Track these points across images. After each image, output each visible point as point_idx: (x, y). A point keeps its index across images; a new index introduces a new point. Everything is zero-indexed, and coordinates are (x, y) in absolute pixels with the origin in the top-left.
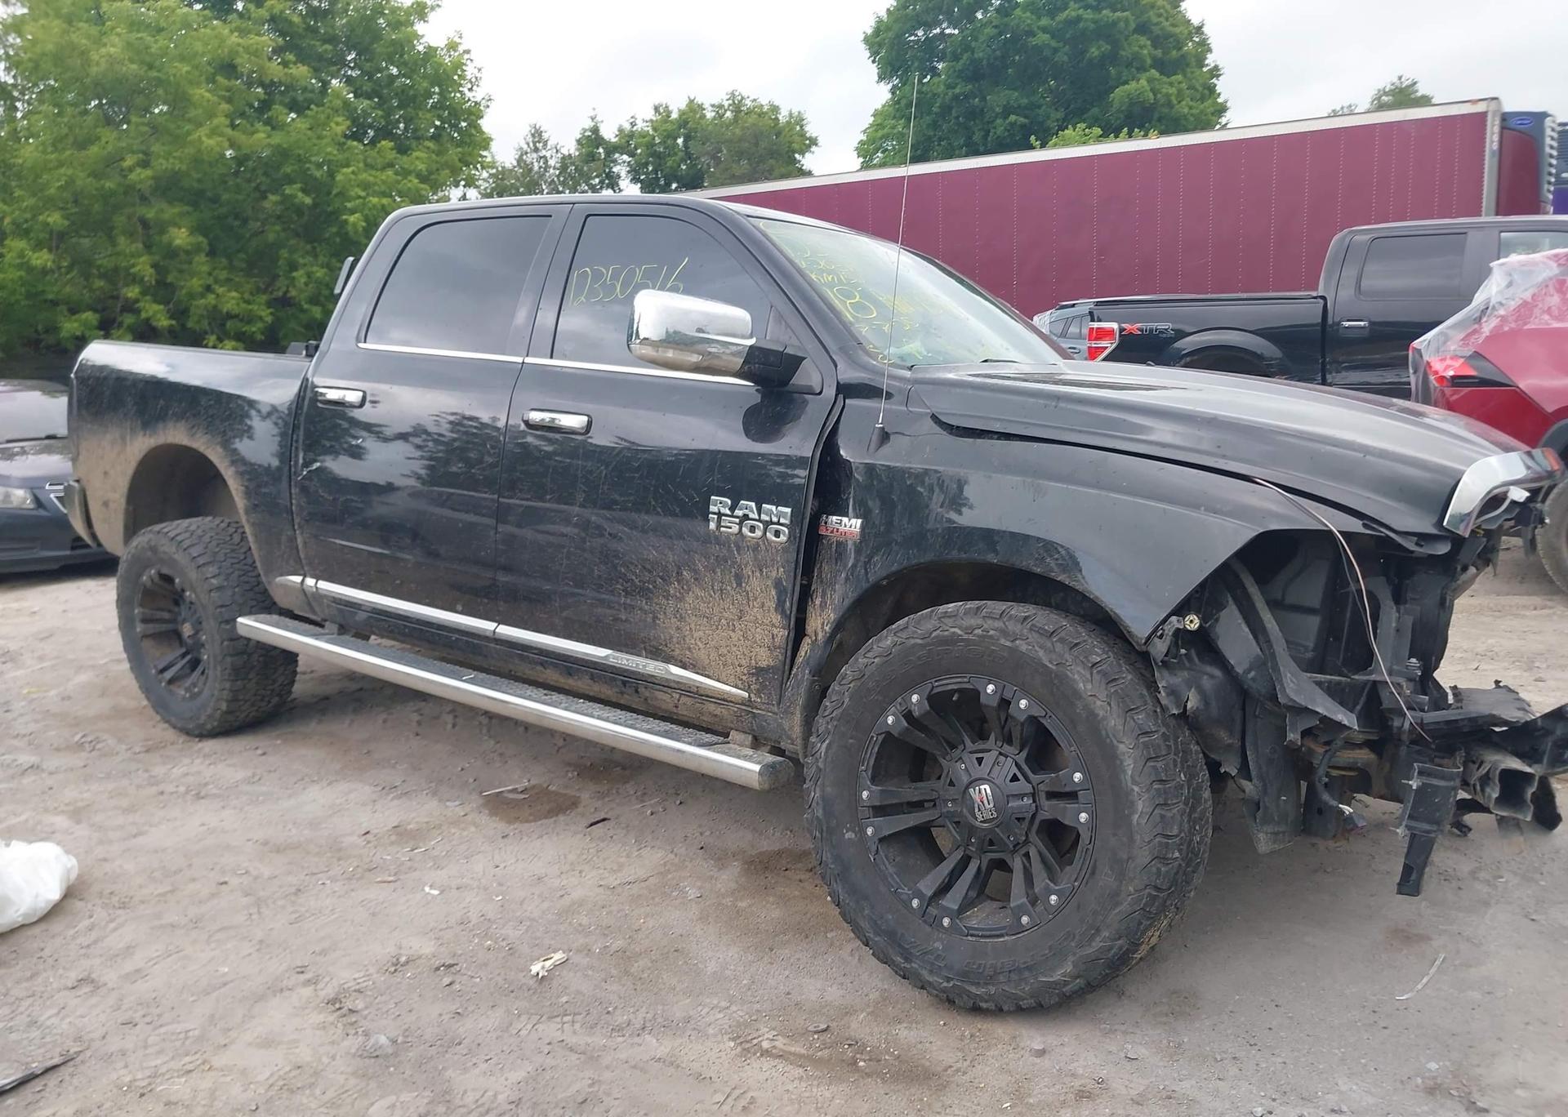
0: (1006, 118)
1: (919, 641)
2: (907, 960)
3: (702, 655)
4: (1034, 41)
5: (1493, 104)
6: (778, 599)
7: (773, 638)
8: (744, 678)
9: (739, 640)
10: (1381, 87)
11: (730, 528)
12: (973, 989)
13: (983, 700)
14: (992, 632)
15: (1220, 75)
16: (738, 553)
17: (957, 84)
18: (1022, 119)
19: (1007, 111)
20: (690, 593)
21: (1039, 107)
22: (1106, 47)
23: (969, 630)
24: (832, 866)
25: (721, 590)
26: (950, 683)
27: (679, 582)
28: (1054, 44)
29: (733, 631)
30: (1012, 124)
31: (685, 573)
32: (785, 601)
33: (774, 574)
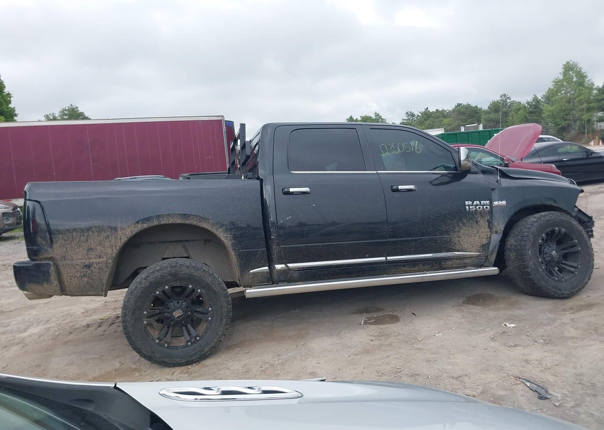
3: (466, 246)
5: (223, 117)
6: (488, 225)
7: (487, 236)
8: (479, 249)
9: (478, 238)
10: (64, 108)
14: (555, 217)
15: (11, 97)
16: (476, 215)
20: (462, 229)
23: (551, 217)
27: (458, 227)
29: (476, 236)
31: (460, 224)
32: (490, 225)
33: (487, 218)
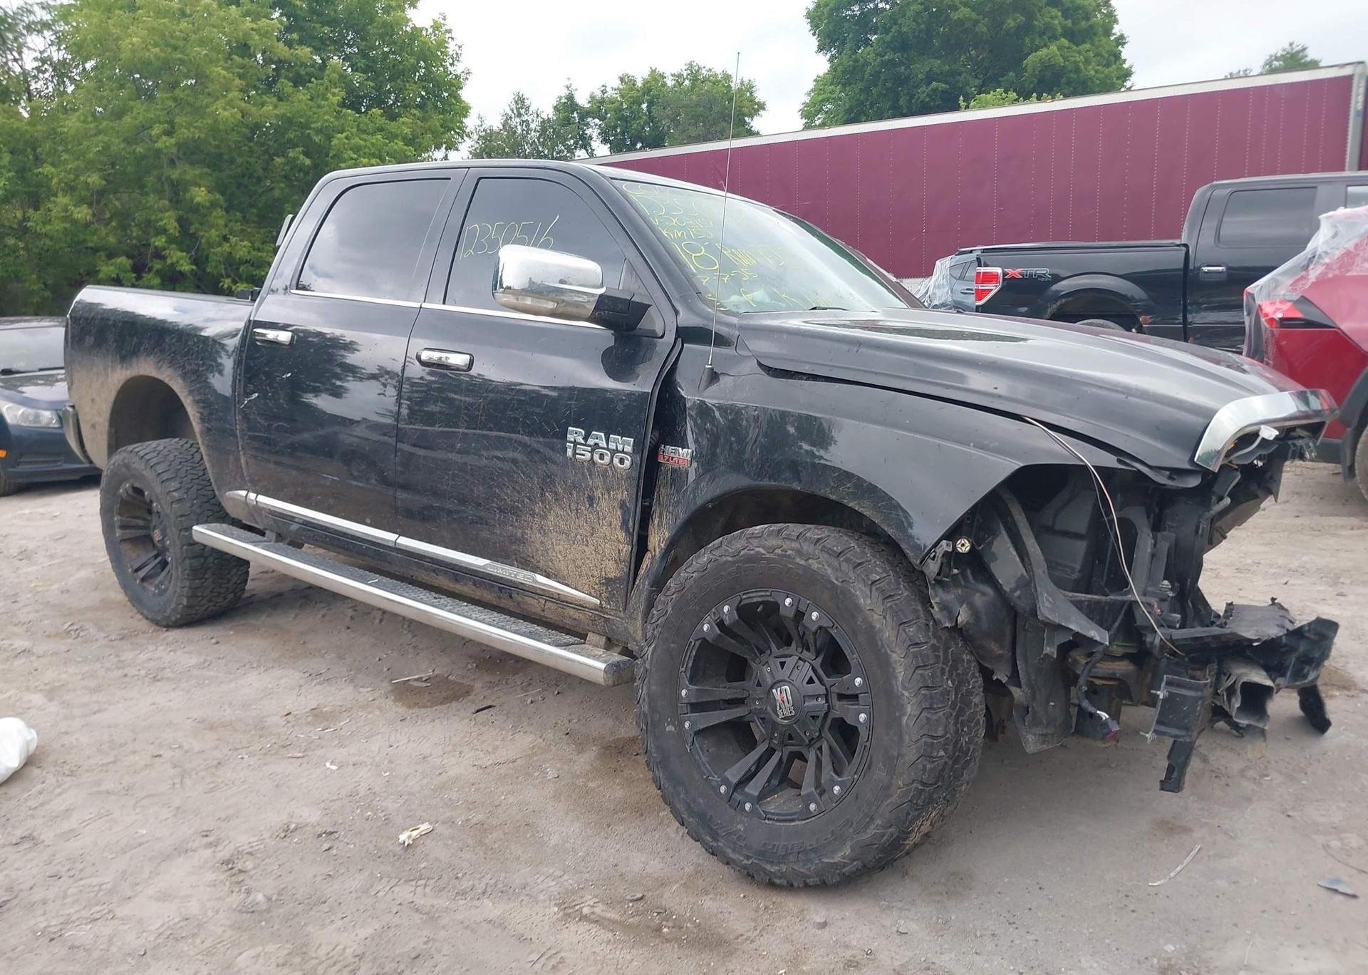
0: (929, 84)
1: (730, 559)
2: (715, 839)
3: (562, 566)
4: (955, 16)
5: (1360, 68)
6: (623, 518)
7: (619, 553)
8: (596, 587)
9: (592, 554)
10: (1273, 53)
11: (584, 455)
12: (768, 867)
13: (782, 611)
14: (789, 552)
15: (1125, 43)
16: (591, 478)
17: (886, 53)
18: (943, 85)
19: (929, 78)
20: (552, 512)
21: (960, 74)
22: (1021, 19)
23: (771, 550)
24: (655, 755)
25: (577, 510)
26: (756, 596)
27: (542, 502)
28: (974, 15)
29: (587, 546)
30: (934, 90)
31: (547, 494)
32: (629, 521)
33: (619, 496)
